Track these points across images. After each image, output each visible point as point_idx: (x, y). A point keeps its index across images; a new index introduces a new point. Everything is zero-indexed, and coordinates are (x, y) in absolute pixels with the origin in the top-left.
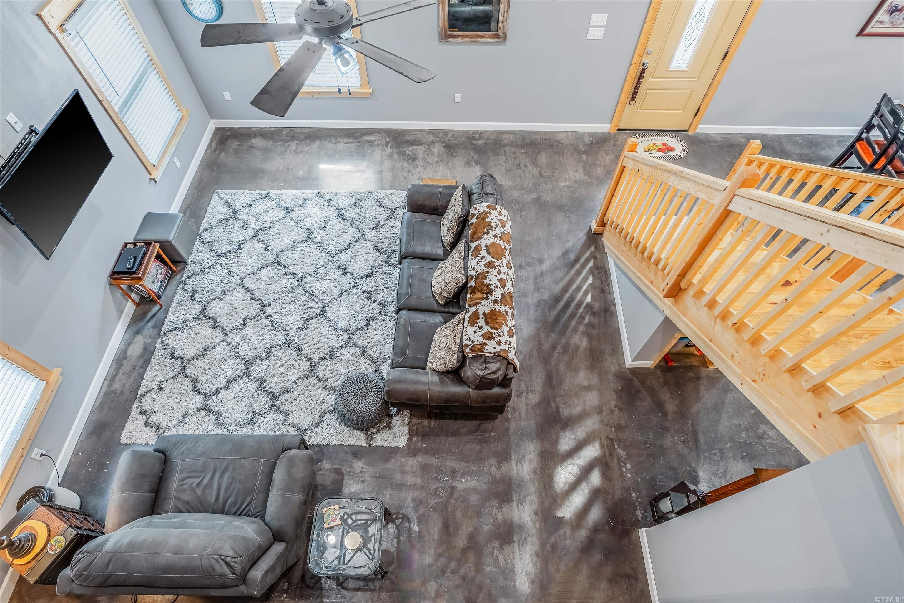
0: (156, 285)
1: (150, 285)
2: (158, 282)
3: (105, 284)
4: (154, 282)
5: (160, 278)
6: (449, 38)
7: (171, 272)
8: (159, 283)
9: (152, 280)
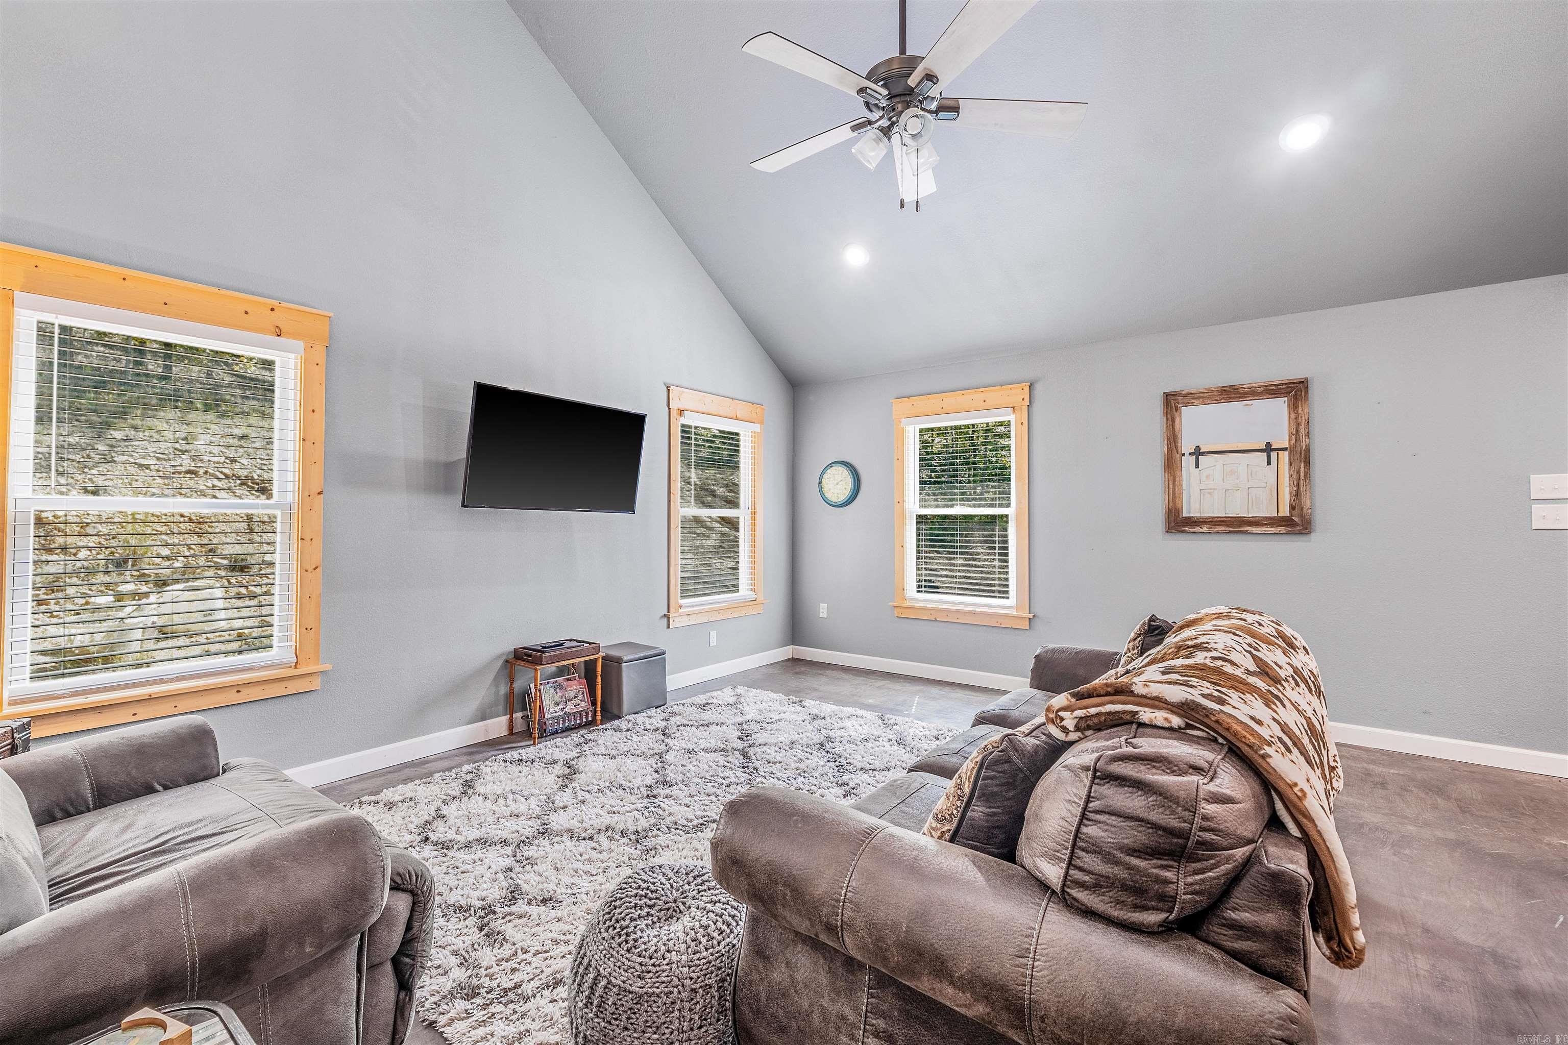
0: (556, 709)
1: (548, 702)
2: (562, 709)
3: (502, 654)
4: (557, 704)
5: (570, 708)
6: (1184, 526)
7: (590, 719)
8: (562, 713)
9: (557, 699)
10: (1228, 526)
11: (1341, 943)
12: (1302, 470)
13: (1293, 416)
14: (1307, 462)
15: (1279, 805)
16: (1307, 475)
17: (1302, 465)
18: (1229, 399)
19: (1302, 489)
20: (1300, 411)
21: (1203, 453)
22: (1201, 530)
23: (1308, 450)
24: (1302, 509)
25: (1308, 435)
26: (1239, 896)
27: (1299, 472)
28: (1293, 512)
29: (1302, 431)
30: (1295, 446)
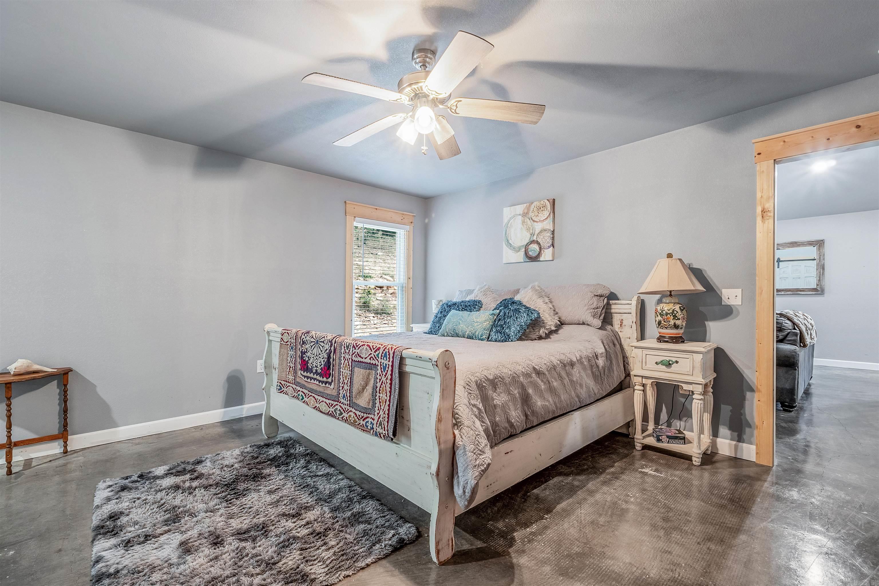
10: (792, 292)
11: (805, 344)
12: (821, 272)
13: (818, 252)
14: (823, 269)
15: (795, 326)
16: (823, 273)
17: (822, 270)
18: (793, 247)
19: (821, 278)
20: (821, 250)
21: (782, 261)
22: (781, 293)
23: (824, 265)
24: (821, 285)
25: (824, 259)
26: (788, 336)
27: (820, 272)
28: (818, 287)
29: (822, 258)
30: (819, 263)
